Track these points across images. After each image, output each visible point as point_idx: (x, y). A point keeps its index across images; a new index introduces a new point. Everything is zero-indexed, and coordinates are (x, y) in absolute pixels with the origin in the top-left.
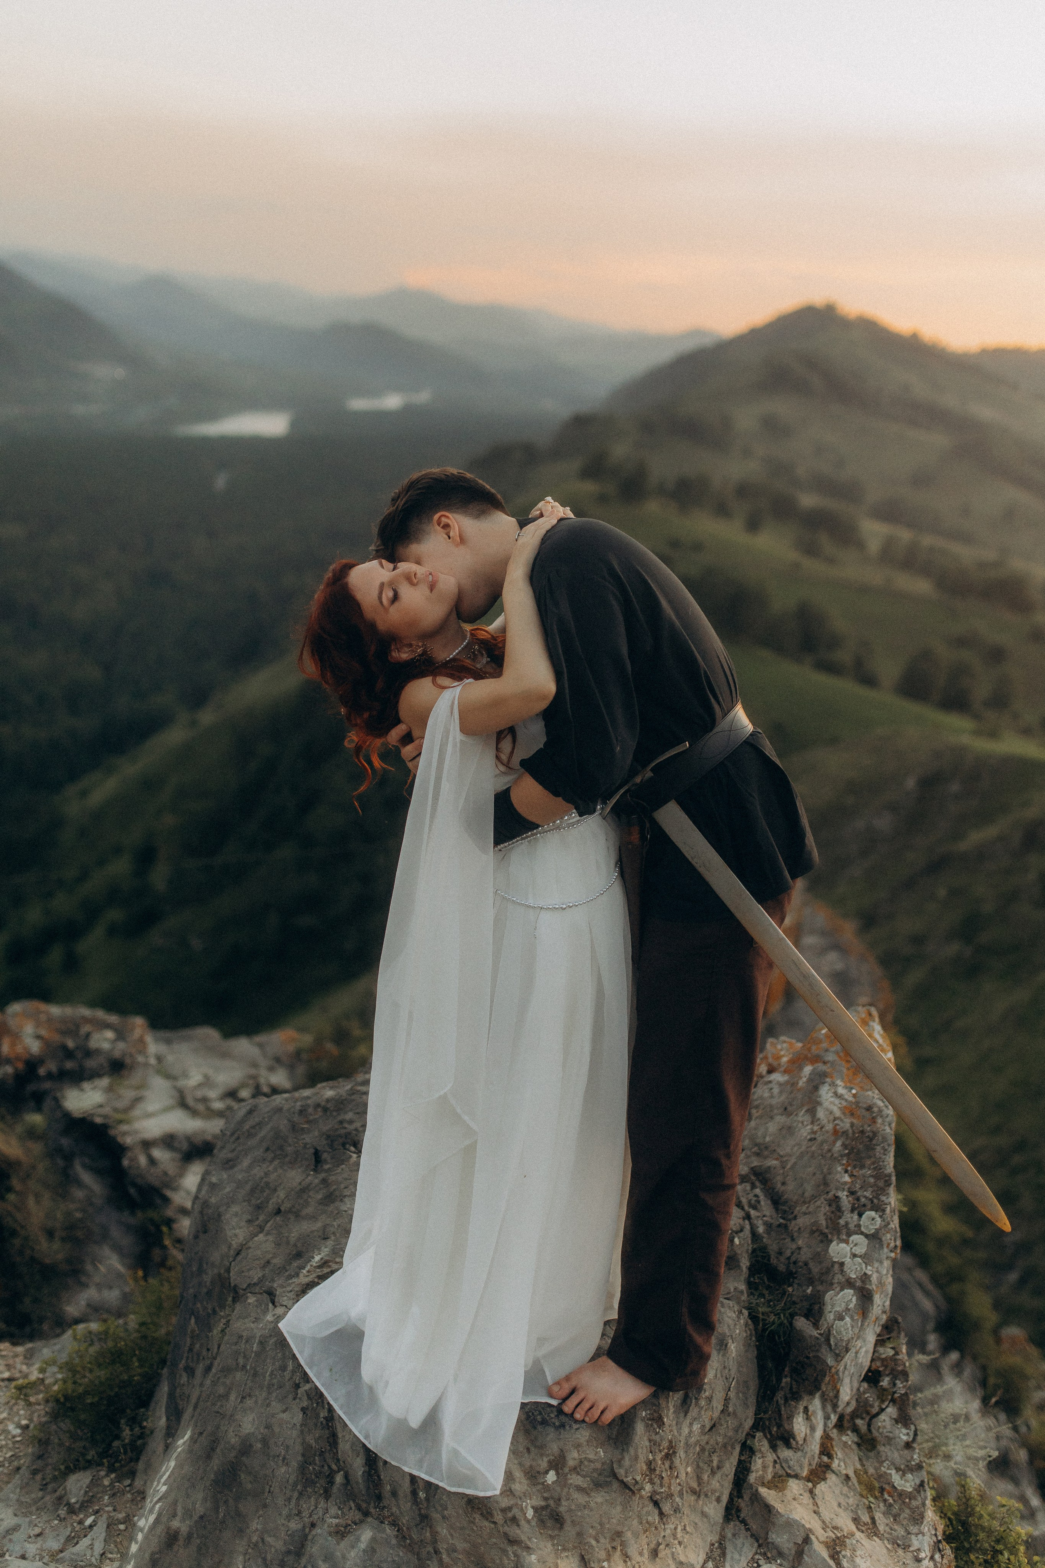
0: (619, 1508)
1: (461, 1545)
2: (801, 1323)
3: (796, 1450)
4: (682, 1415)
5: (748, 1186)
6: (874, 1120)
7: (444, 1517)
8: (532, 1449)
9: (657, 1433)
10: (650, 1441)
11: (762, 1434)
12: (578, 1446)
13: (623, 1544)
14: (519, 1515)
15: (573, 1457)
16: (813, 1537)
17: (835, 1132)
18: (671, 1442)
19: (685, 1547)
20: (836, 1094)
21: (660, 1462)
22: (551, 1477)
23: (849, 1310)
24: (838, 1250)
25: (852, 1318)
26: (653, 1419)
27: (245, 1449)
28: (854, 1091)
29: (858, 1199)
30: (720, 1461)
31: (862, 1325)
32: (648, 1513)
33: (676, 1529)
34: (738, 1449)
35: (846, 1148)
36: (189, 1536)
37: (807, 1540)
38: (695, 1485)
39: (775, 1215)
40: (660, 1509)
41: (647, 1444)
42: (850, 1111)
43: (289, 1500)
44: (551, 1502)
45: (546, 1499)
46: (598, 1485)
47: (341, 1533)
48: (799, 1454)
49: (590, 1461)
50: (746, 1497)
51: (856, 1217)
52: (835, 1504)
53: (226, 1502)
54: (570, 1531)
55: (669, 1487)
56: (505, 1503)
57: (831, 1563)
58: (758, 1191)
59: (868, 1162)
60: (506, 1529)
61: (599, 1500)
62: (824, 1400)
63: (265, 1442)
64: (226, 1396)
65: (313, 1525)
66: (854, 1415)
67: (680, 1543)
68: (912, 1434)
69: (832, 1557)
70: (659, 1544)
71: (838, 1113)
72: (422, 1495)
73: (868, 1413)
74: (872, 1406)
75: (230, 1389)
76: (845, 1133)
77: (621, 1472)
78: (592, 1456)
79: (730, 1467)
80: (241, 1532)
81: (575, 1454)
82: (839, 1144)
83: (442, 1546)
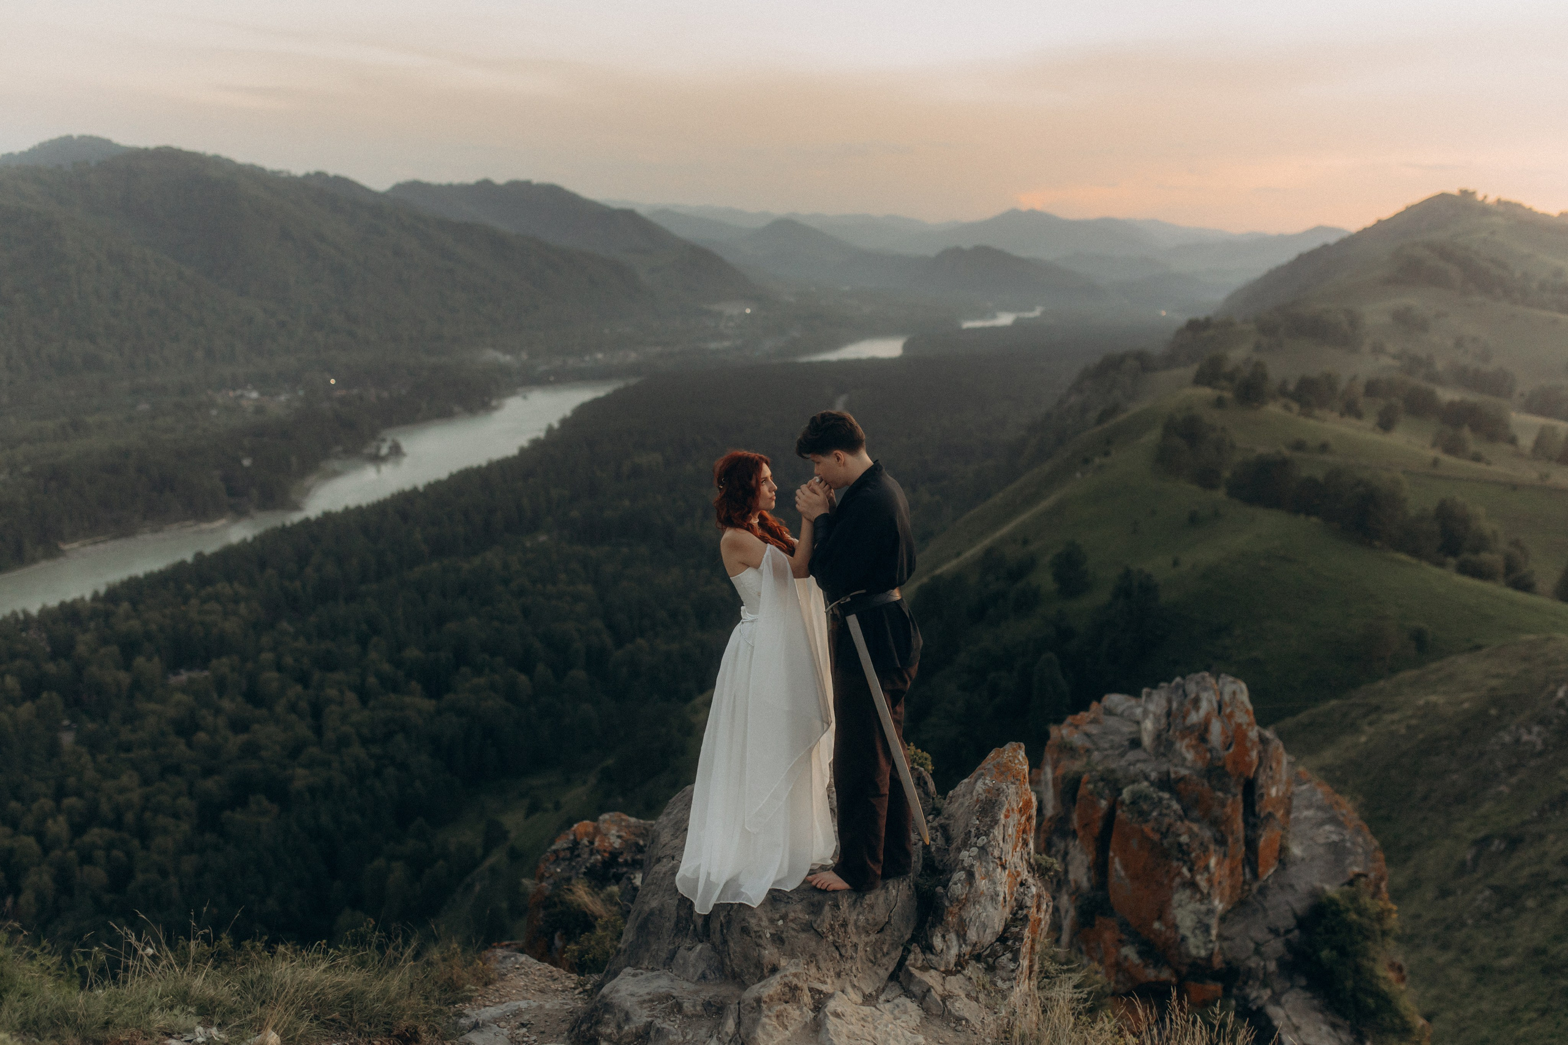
0: (814, 943)
1: (738, 949)
2: (940, 889)
3: (936, 955)
4: (853, 908)
5: (934, 831)
6: (999, 795)
7: (732, 939)
8: (774, 911)
9: (837, 913)
10: (833, 915)
11: (916, 945)
12: (795, 912)
13: (817, 961)
14: (763, 935)
15: (792, 915)
16: (932, 990)
17: (978, 800)
18: (844, 919)
19: (858, 980)
20: (984, 783)
21: (837, 926)
22: (781, 922)
23: (960, 880)
24: (964, 854)
25: (962, 885)
26: (834, 906)
27: (651, 913)
28: (994, 782)
29: (979, 831)
30: (889, 950)
31: (969, 890)
32: (833, 952)
33: (852, 967)
34: (901, 948)
35: (980, 808)
36: (625, 951)
37: (929, 990)
38: (873, 959)
39: (944, 844)
40: (840, 952)
41: (831, 916)
42: (988, 791)
43: (670, 936)
44: (779, 933)
45: (777, 931)
46: (804, 930)
47: (690, 949)
48: (938, 958)
49: (800, 918)
50: (903, 971)
51: (976, 839)
52: (957, 987)
53: (642, 937)
54: (787, 947)
55: (844, 941)
56: (756, 929)
57: (941, 1003)
58: (938, 834)
59: (990, 814)
60: (756, 940)
61: (803, 936)
62: (958, 935)
63: (660, 911)
64: (646, 895)
65: (679, 947)
66: (988, 956)
67: (855, 976)
68: (1017, 966)
69: (942, 1000)
70: (841, 971)
71: (981, 791)
72: (725, 931)
73: (995, 955)
74: (999, 953)
75: (649, 892)
76: (982, 801)
77: (815, 926)
78: (801, 917)
79: (897, 954)
80: (648, 950)
81: (793, 914)
82: (978, 806)
83: (731, 952)
